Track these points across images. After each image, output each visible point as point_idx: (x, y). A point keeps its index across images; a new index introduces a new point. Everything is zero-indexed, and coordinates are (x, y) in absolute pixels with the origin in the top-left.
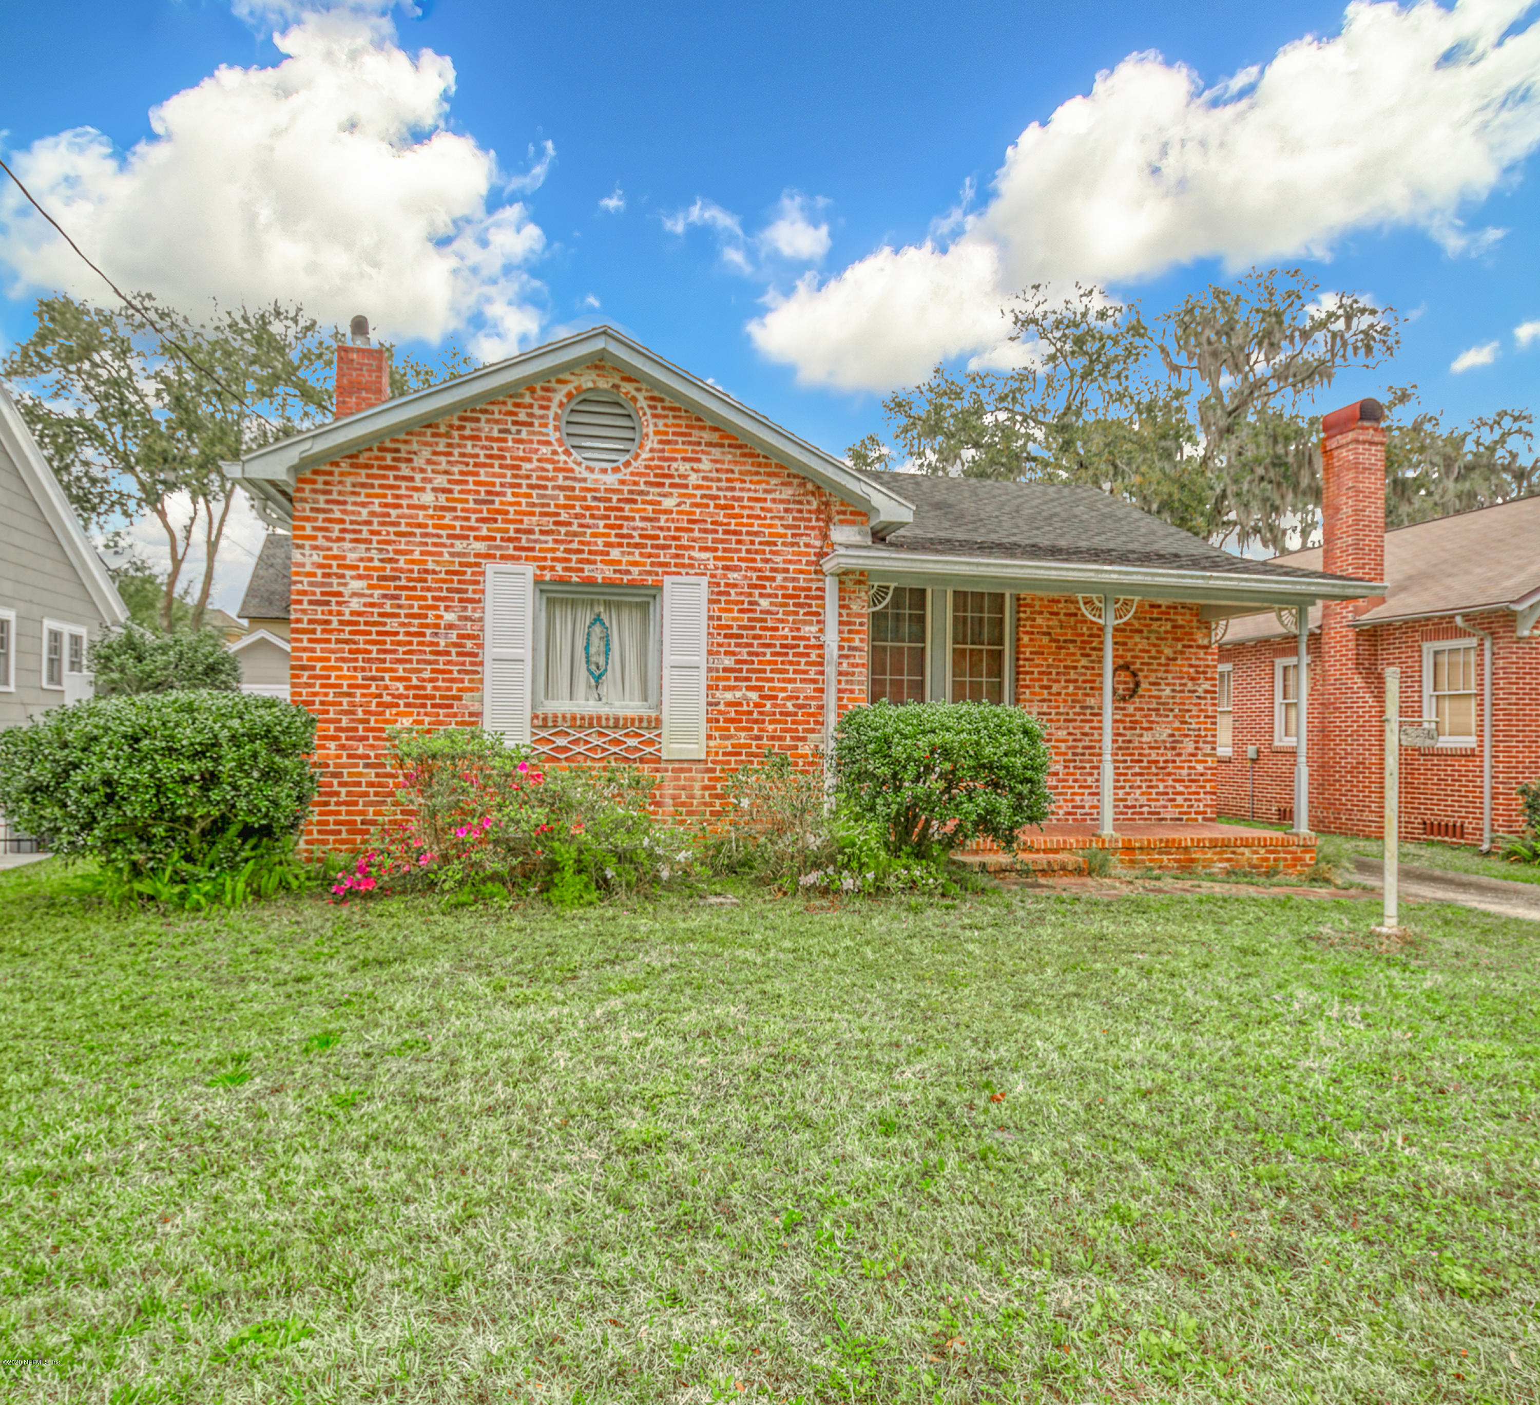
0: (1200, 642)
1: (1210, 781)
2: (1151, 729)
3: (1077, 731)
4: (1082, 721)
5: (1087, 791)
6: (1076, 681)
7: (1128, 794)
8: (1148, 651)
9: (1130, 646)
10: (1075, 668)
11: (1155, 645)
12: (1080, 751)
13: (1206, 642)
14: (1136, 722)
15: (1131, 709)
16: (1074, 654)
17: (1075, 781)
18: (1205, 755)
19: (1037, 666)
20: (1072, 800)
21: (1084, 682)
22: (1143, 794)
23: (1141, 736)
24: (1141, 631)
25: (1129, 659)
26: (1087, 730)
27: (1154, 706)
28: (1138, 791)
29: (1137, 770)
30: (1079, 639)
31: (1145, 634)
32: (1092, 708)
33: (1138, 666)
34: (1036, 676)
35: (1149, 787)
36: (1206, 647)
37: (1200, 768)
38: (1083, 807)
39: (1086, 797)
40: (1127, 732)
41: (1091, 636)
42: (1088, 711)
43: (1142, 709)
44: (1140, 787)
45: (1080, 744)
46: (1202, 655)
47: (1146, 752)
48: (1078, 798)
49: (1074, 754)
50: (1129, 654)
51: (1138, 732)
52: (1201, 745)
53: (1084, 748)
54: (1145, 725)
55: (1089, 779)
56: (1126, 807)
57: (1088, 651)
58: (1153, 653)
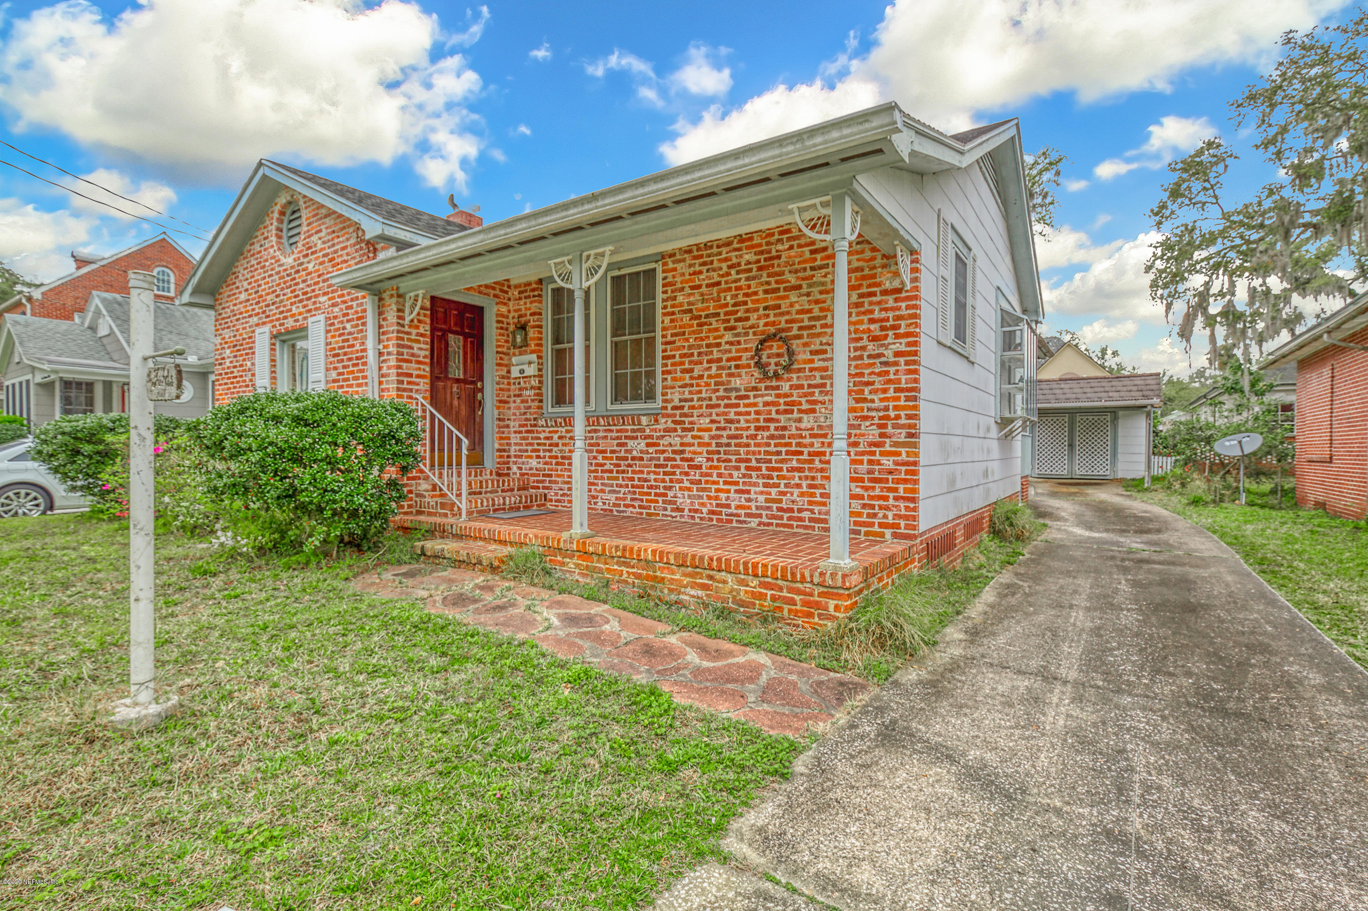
0: (888, 285)
1: (905, 481)
2: (813, 411)
3: (721, 418)
4: (726, 406)
5: (733, 488)
6: (719, 360)
7: (783, 494)
8: (809, 311)
9: (783, 309)
10: (718, 345)
11: (817, 302)
12: (724, 440)
13: (896, 284)
14: (793, 403)
15: (786, 387)
16: (717, 330)
17: (720, 475)
18: (896, 444)
19: (678, 349)
20: (717, 498)
21: (728, 360)
22: (802, 494)
23: (800, 420)
24: (799, 287)
25: (783, 325)
26: (732, 416)
27: (818, 381)
28: (796, 491)
29: (794, 464)
30: (722, 311)
31: (805, 290)
32: (737, 390)
33: (795, 332)
34: (677, 359)
35: (810, 486)
36: (899, 291)
37: (888, 463)
38: (728, 506)
39: (732, 495)
40: (782, 417)
41: (735, 305)
42: (734, 394)
43: (801, 387)
44: (798, 486)
45: (725, 433)
46: (891, 303)
47: (807, 441)
48: (723, 496)
49: (718, 445)
50: (783, 319)
51: (796, 415)
52: (890, 430)
53: (730, 437)
54: (805, 406)
55: (735, 474)
56: (780, 509)
57: (732, 323)
58: (816, 312)
